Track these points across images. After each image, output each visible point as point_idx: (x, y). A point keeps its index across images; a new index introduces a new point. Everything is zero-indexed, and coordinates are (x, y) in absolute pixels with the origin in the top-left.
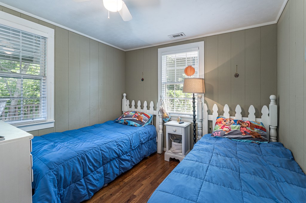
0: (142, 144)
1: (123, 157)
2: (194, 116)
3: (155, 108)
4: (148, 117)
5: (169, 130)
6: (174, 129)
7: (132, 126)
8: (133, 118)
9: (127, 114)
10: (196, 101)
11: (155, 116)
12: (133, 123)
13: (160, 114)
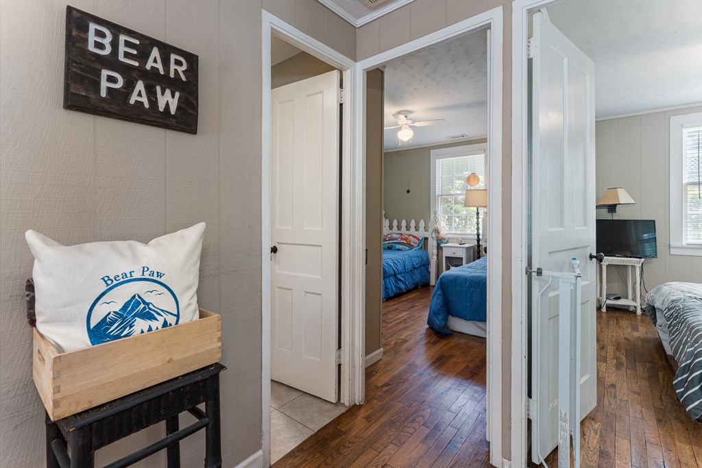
0: (415, 268)
1: (398, 276)
2: (478, 235)
3: (426, 229)
4: (419, 240)
5: (446, 253)
6: (454, 250)
7: (398, 250)
8: (399, 241)
9: (390, 236)
10: (480, 216)
11: (426, 239)
12: (401, 247)
13: (434, 235)
